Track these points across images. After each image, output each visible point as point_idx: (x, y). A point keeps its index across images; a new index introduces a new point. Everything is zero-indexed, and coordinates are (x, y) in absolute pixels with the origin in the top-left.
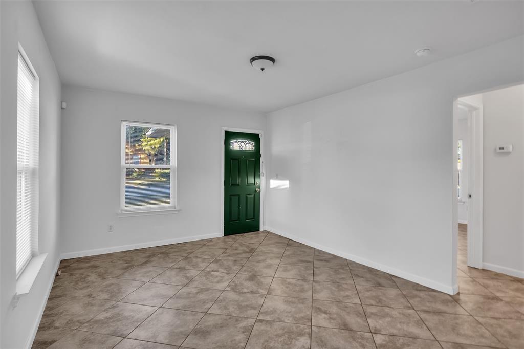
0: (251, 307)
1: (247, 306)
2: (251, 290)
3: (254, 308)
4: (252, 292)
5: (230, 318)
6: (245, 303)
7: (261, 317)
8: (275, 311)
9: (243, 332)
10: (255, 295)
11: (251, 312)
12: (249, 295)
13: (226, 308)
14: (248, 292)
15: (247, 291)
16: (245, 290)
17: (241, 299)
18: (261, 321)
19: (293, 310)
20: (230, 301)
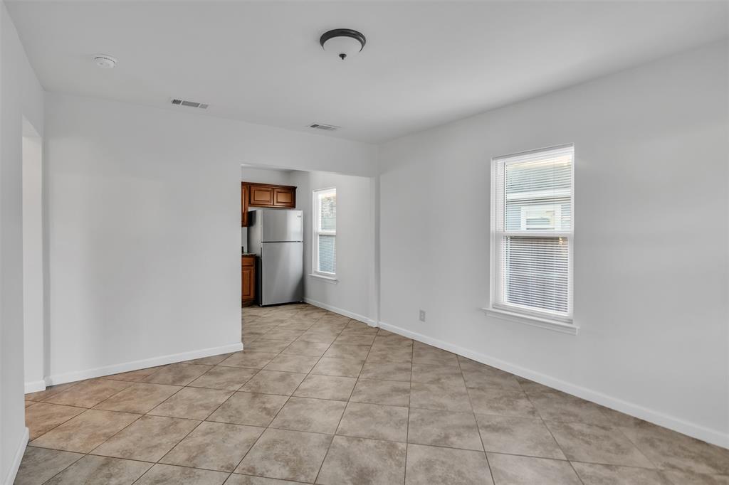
0: (357, 415)
1: (362, 416)
2: (361, 444)
3: (352, 413)
4: (358, 439)
5: (378, 402)
6: (365, 419)
7: (344, 404)
8: (326, 410)
9: (361, 391)
10: (353, 434)
11: (356, 408)
12: (362, 433)
13: (389, 413)
14: (364, 439)
15: (367, 441)
16: (371, 443)
17: (373, 427)
18: (343, 400)
19: (302, 412)
20: (387, 423)
